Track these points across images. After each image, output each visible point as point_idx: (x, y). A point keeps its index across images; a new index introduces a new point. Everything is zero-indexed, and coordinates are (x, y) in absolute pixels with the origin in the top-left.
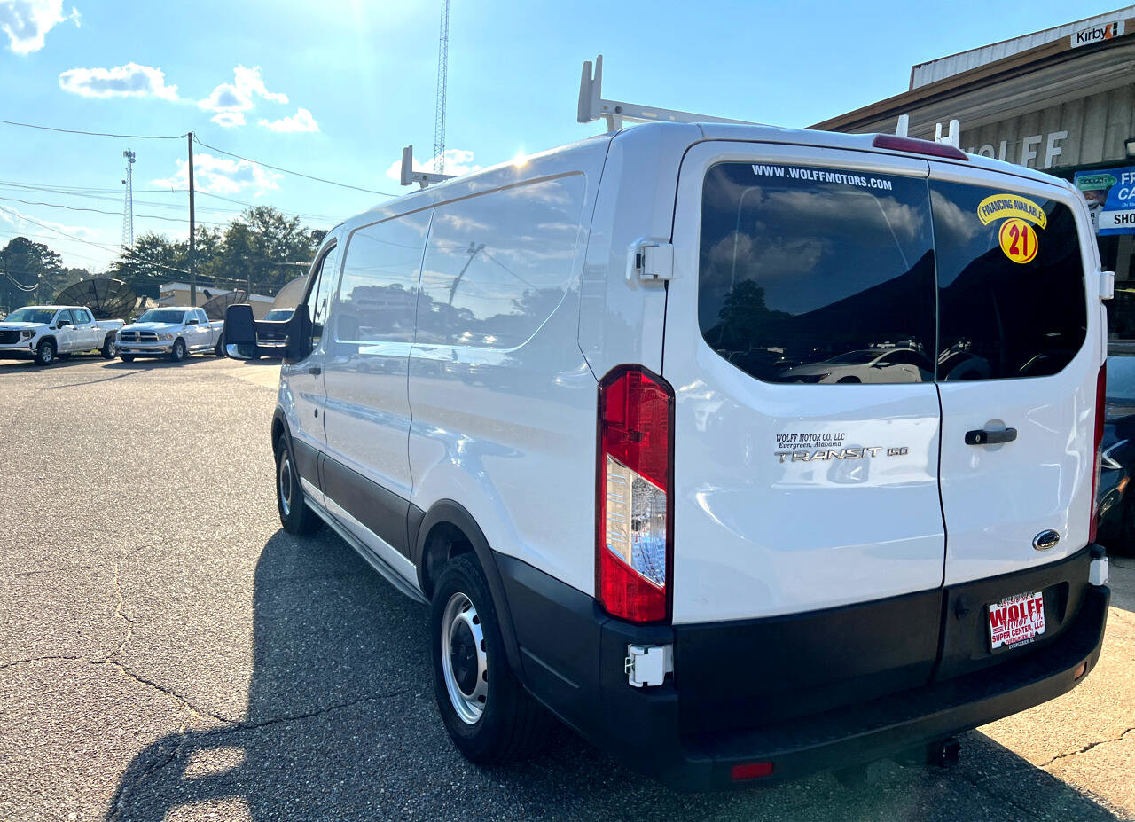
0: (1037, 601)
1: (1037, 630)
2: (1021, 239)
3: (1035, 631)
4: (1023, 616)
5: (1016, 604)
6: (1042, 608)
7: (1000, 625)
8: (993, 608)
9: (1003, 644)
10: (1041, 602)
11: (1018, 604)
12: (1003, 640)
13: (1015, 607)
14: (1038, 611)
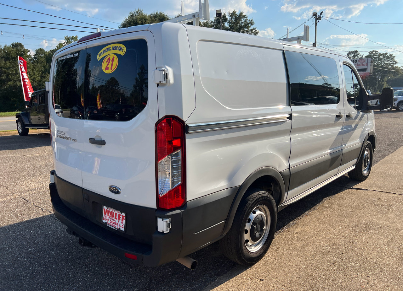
0: (123, 216)
1: (120, 227)
2: (111, 62)
3: (119, 227)
4: (116, 218)
5: (113, 211)
6: (124, 220)
7: (106, 215)
8: (105, 207)
9: (106, 222)
10: (124, 218)
11: (115, 212)
12: (106, 221)
13: (113, 213)
14: (122, 221)
